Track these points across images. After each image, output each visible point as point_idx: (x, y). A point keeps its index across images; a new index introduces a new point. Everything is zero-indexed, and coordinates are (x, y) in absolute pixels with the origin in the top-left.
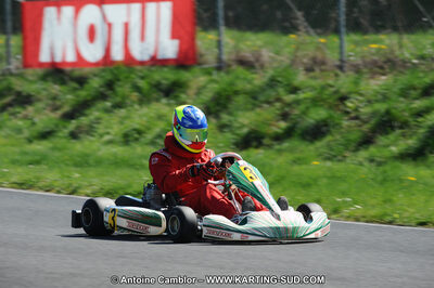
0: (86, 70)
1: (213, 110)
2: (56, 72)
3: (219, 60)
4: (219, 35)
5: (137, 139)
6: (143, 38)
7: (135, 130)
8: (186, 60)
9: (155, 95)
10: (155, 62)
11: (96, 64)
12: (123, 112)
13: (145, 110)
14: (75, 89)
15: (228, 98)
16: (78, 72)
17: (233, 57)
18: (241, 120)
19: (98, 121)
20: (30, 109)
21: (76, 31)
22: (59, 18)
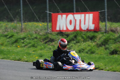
0: (69, 32)
1: (103, 44)
2: (61, 33)
3: (106, 30)
4: (106, 23)
5: (83, 52)
6: (85, 24)
7: (82, 49)
8: (97, 30)
9: (88, 39)
10: (88, 30)
11: (72, 31)
12: (79, 44)
13: (85, 43)
14: (66, 38)
15: (108, 41)
16: (67, 33)
17: (109, 29)
18: (111, 46)
19: (72, 46)
20: (53, 43)
21: (66, 22)
22: (62, 18)
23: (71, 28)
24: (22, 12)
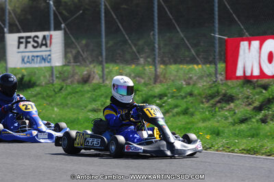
20: (232, 104)
24: (157, 39)
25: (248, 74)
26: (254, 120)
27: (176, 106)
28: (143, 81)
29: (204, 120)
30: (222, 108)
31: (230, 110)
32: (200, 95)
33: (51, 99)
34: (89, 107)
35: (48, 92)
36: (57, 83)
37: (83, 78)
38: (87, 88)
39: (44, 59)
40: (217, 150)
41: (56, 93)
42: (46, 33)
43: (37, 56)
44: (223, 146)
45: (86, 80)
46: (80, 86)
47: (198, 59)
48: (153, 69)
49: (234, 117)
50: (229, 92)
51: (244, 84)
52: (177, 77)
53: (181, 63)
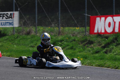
11: (110, 33)
20: (92, 45)
21: (105, 24)
22: (100, 21)
23: (109, 30)
24: (60, 16)
25: (99, 32)
26: (102, 52)
27: (68, 45)
28: (53, 34)
29: (80, 52)
30: (88, 47)
31: (91, 47)
32: (78, 40)
33: (13, 41)
34: (30, 45)
35: (12, 38)
36: (16, 34)
37: (27, 33)
38: (29, 37)
39: (10, 24)
40: (85, 65)
41: (15, 39)
42: (12, 12)
43: (8, 22)
44: (88, 63)
45: (28, 33)
46: (26, 36)
47: (78, 25)
48: (58, 29)
49: (93, 51)
50: (91, 39)
51: (98, 36)
52: (68, 33)
53: (70, 26)
